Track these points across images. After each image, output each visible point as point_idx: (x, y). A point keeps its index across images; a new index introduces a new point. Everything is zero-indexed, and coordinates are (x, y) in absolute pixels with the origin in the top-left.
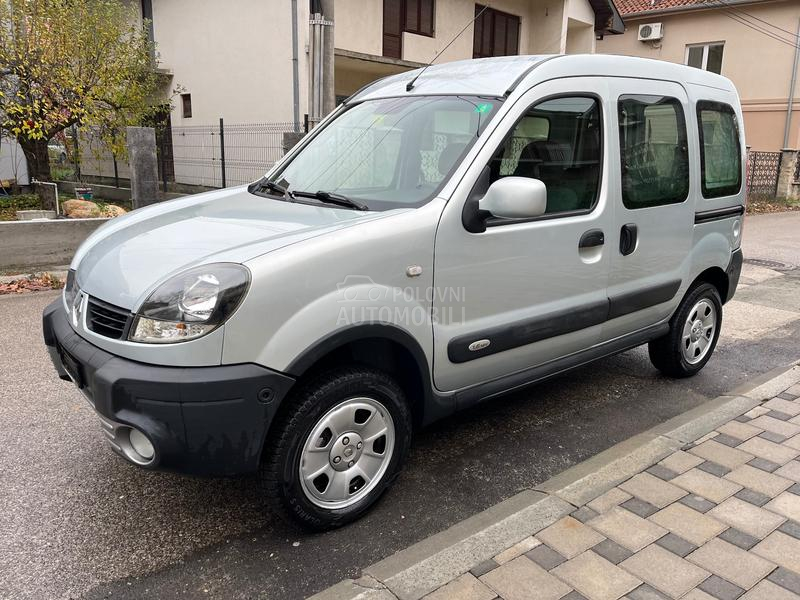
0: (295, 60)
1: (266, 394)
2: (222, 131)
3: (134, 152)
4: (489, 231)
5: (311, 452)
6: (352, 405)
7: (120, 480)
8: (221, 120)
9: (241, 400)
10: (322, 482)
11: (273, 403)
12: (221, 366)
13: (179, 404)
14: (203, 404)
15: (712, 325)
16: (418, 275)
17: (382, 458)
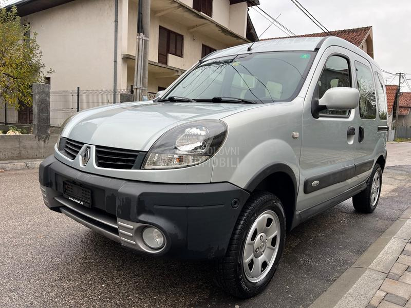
0: (115, 61)
1: (236, 203)
2: (78, 93)
3: (37, 97)
4: (320, 119)
5: (249, 244)
6: (266, 215)
7: (96, 276)
8: (78, 88)
9: (223, 206)
10: (251, 264)
11: (238, 207)
12: (211, 183)
13: (186, 208)
14: (201, 208)
15: (378, 186)
16: (296, 138)
17: (274, 250)
